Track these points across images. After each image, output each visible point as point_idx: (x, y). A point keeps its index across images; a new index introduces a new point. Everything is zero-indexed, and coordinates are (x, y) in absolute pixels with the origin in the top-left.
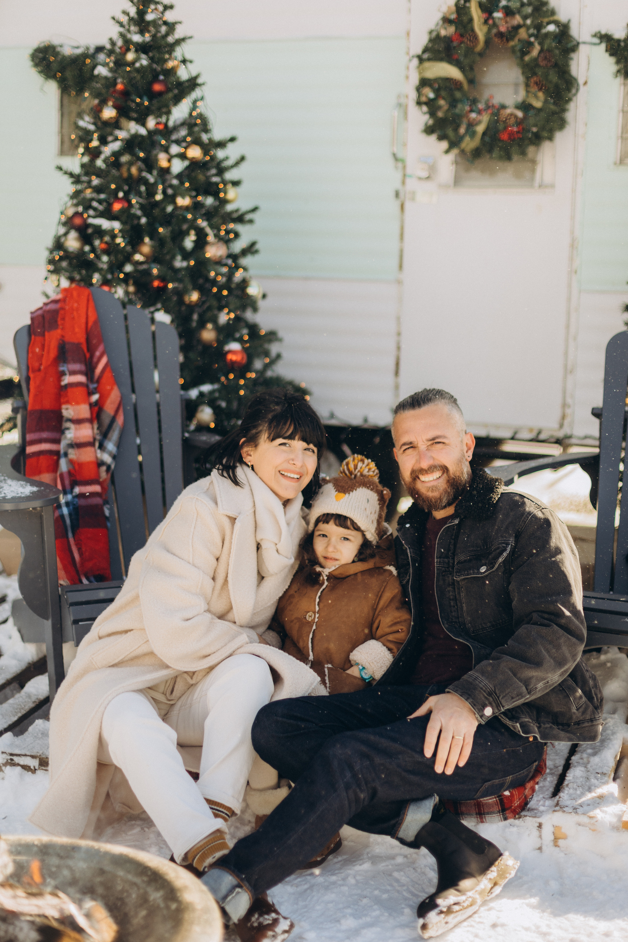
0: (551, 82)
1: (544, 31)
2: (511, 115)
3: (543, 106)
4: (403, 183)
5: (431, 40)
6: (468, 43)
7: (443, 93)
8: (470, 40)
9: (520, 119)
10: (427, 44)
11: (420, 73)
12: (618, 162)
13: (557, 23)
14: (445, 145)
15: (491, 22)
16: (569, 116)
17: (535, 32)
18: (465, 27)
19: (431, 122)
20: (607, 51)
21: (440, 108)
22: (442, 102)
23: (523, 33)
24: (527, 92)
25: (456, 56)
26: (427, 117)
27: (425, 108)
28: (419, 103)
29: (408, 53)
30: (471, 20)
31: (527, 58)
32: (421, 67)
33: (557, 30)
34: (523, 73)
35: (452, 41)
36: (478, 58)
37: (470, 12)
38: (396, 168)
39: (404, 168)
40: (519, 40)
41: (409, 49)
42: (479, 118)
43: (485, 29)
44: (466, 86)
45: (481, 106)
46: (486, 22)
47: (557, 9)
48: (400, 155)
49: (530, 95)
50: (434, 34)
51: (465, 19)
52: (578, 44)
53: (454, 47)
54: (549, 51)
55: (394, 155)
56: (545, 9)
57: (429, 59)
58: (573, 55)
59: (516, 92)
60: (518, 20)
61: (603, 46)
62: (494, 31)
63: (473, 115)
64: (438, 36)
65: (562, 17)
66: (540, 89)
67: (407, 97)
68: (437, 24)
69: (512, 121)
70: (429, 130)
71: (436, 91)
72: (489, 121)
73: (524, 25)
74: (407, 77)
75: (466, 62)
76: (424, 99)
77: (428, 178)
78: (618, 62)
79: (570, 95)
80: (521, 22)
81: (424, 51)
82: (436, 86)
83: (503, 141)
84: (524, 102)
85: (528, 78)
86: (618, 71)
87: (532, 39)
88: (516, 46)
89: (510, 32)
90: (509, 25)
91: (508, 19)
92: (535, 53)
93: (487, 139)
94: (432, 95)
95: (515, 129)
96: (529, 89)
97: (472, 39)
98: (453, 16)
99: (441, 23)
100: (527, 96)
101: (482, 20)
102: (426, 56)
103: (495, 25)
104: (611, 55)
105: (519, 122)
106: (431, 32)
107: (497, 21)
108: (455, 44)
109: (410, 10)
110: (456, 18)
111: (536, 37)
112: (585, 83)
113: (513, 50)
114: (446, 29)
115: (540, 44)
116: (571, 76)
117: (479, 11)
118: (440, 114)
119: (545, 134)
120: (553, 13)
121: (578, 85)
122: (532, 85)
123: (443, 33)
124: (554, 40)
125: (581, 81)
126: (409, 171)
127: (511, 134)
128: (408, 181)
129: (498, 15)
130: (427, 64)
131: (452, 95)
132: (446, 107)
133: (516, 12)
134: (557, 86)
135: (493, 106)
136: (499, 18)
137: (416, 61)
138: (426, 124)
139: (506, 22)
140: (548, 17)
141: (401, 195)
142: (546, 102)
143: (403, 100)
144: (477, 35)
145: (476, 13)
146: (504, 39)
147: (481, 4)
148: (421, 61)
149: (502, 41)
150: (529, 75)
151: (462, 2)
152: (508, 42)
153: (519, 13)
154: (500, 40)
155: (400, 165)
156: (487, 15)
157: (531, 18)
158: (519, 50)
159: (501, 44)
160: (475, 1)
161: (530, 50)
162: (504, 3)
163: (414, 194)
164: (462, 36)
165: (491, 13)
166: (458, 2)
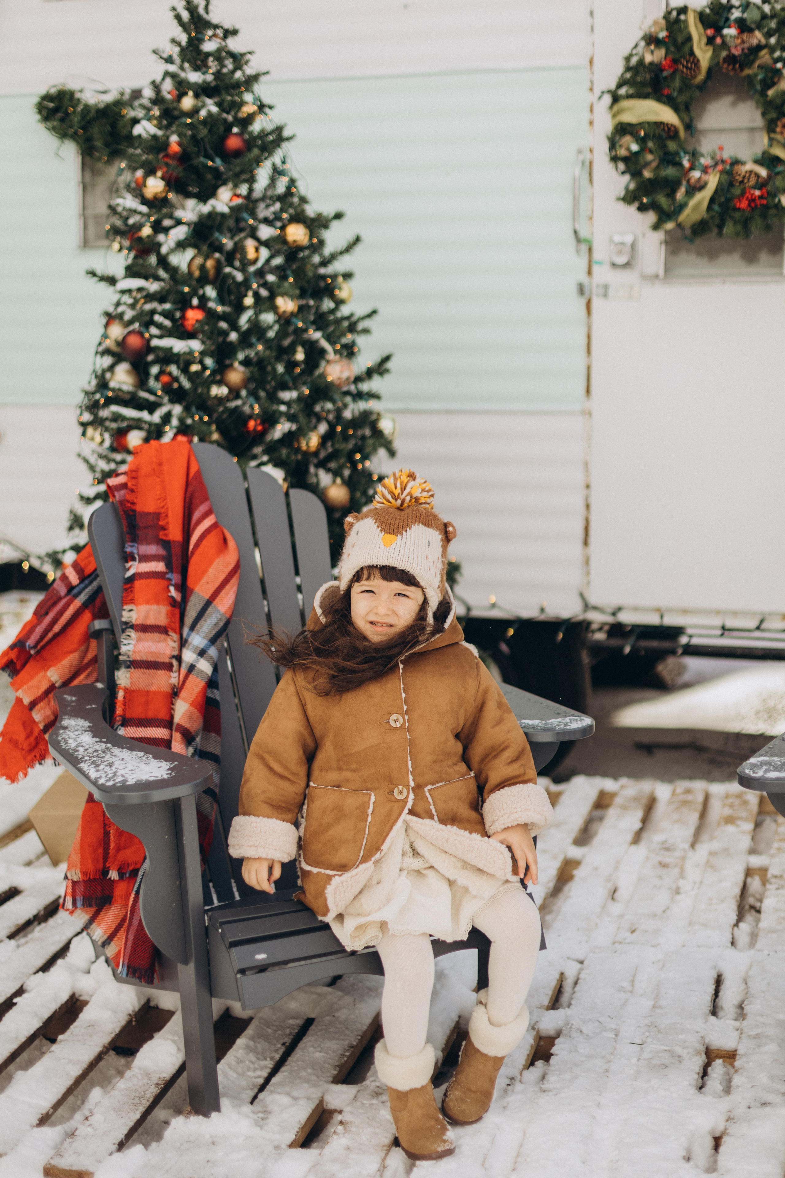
2: (751, 172)
4: (590, 272)
5: (628, 69)
6: (685, 70)
7: (650, 144)
8: (687, 68)
9: (764, 178)
10: (622, 75)
11: (614, 116)
14: (651, 217)
15: (718, 40)
17: (784, 55)
18: (679, 48)
19: (632, 186)
21: (647, 164)
22: (649, 157)
23: (764, 57)
24: (771, 140)
25: (666, 91)
26: (627, 177)
27: (621, 166)
28: (614, 159)
29: (591, 89)
30: (689, 39)
31: (770, 93)
32: (616, 108)
34: (764, 114)
35: (662, 70)
36: (697, 93)
37: (687, 27)
38: (578, 251)
39: (590, 250)
40: (759, 67)
41: (592, 82)
42: (705, 177)
43: (710, 51)
44: (682, 133)
45: (704, 161)
46: (710, 41)
48: (583, 234)
49: (775, 143)
50: (634, 61)
51: (680, 39)
53: (665, 79)
55: (576, 232)
57: (629, 97)
59: (752, 142)
60: (758, 37)
62: (724, 54)
63: (696, 174)
64: (641, 62)
67: (591, 151)
68: (636, 46)
69: (753, 181)
70: (629, 198)
71: (642, 141)
72: (719, 182)
73: (766, 46)
74: (591, 123)
75: (681, 99)
76: (623, 152)
77: (627, 265)
80: (763, 41)
81: (619, 86)
82: (642, 134)
83: (739, 209)
84: (766, 154)
85: (772, 121)
87: (780, 64)
88: (756, 75)
89: (746, 55)
90: (746, 45)
91: (745, 36)
92: (783, 85)
93: (716, 207)
94: (635, 147)
95: (757, 193)
96: (773, 135)
97: (689, 65)
98: (663, 34)
99: (643, 44)
100: (771, 146)
101: (706, 40)
102: (623, 91)
103: (724, 45)
105: (761, 185)
106: (628, 59)
107: (728, 39)
108: (665, 74)
109: (592, 28)
110: (667, 36)
111: (784, 61)
113: (750, 82)
114: (652, 52)
117: (700, 26)
118: (647, 174)
122: (778, 129)
123: (648, 58)
126: (596, 256)
127: (752, 200)
128: (596, 269)
129: (729, 31)
130: (625, 104)
131: (662, 146)
132: (654, 164)
133: (754, 26)
135: (723, 162)
136: (731, 36)
137: (607, 99)
138: (627, 188)
139: (742, 42)
141: (587, 291)
143: (588, 156)
144: (698, 61)
145: (695, 29)
146: (737, 66)
147: (702, 17)
148: (616, 99)
149: (734, 69)
150: (774, 115)
151: (674, 13)
152: (742, 69)
153: (759, 27)
154: (731, 67)
155: (584, 248)
156: (710, 32)
157: (777, 35)
158: (761, 81)
159: (732, 73)
160: (695, 11)
161: (776, 80)
162: (736, 14)
163: (606, 287)
164: (675, 61)
165: (718, 30)
166: (669, 13)
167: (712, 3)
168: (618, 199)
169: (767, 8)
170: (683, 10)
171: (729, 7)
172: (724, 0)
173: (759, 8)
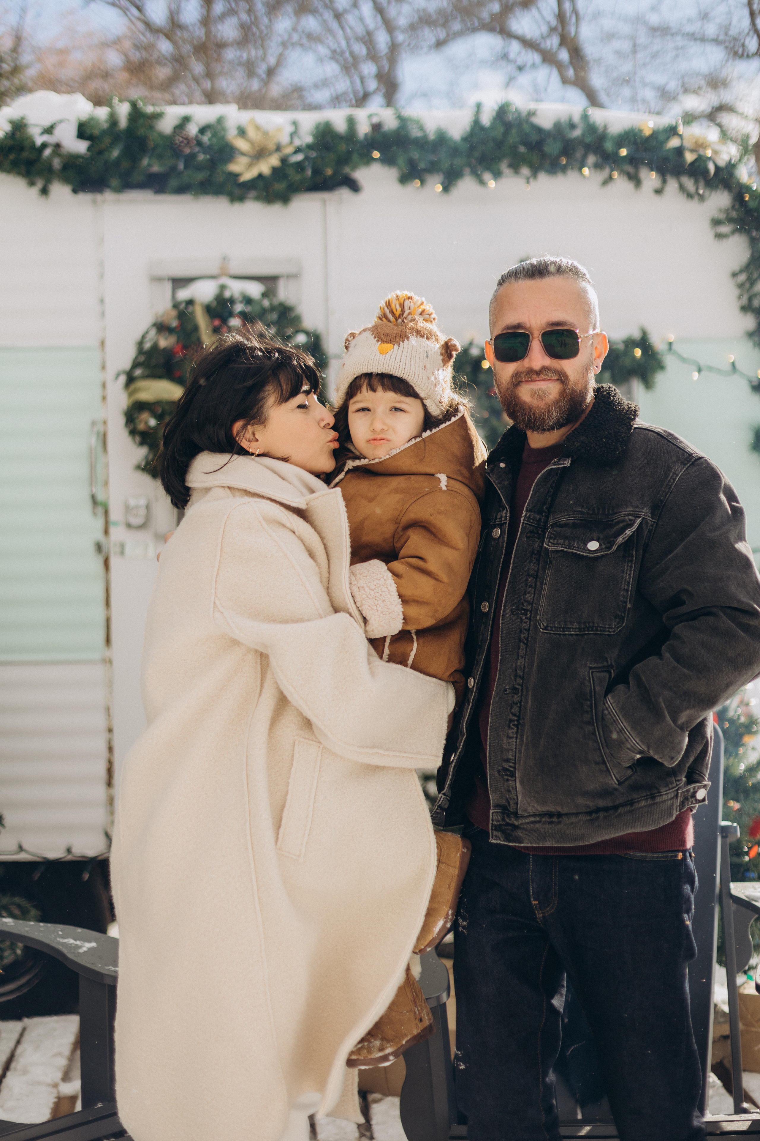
4: (106, 532)
5: (141, 353)
10: (136, 357)
11: (130, 395)
13: (307, 333)
18: (188, 337)
19: (151, 457)
25: (179, 373)
26: (144, 449)
27: (138, 439)
28: (133, 432)
29: (104, 370)
30: (196, 328)
32: (132, 387)
33: (308, 341)
35: (174, 355)
37: (194, 317)
38: (95, 514)
39: (106, 513)
41: (103, 362)
46: (215, 330)
47: (302, 316)
48: (100, 498)
50: (147, 346)
51: (189, 327)
52: (329, 358)
53: (177, 363)
55: (93, 498)
56: (290, 316)
57: (143, 377)
64: (155, 346)
67: (104, 424)
68: (147, 332)
71: (159, 417)
74: (103, 398)
76: (141, 427)
77: (142, 526)
81: (134, 367)
82: (160, 411)
94: (152, 423)
98: (174, 324)
99: (153, 330)
101: (212, 328)
102: (138, 372)
106: (141, 343)
108: (177, 357)
109: (103, 314)
110: (178, 326)
114: (166, 339)
117: (206, 317)
123: (163, 343)
126: (113, 517)
128: (112, 529)
129: (235, 322)
130: (140, 384)
133: (256, 317)
137: (123, 379)
138: (145, 459)
140: (296, 324)
141: (104, 549)
143: (102, 429)
145: (201, 320)
147: (208, 309)
148: (130, 379)
151: (182, 306)
153: (261, 320)
155: (100, 510)
156: (217, 322)
160: (201, 304)
162: (239, 307)
163: (122, 546)
164: (185, 347)
165: (224, 320)
166: (177, 304)
167: (216, 297)
168: (138, 467)
169: (266, 303)
170: (190, 302)
171: (232, 301)
172: (227, 294)
173: (259, 302)
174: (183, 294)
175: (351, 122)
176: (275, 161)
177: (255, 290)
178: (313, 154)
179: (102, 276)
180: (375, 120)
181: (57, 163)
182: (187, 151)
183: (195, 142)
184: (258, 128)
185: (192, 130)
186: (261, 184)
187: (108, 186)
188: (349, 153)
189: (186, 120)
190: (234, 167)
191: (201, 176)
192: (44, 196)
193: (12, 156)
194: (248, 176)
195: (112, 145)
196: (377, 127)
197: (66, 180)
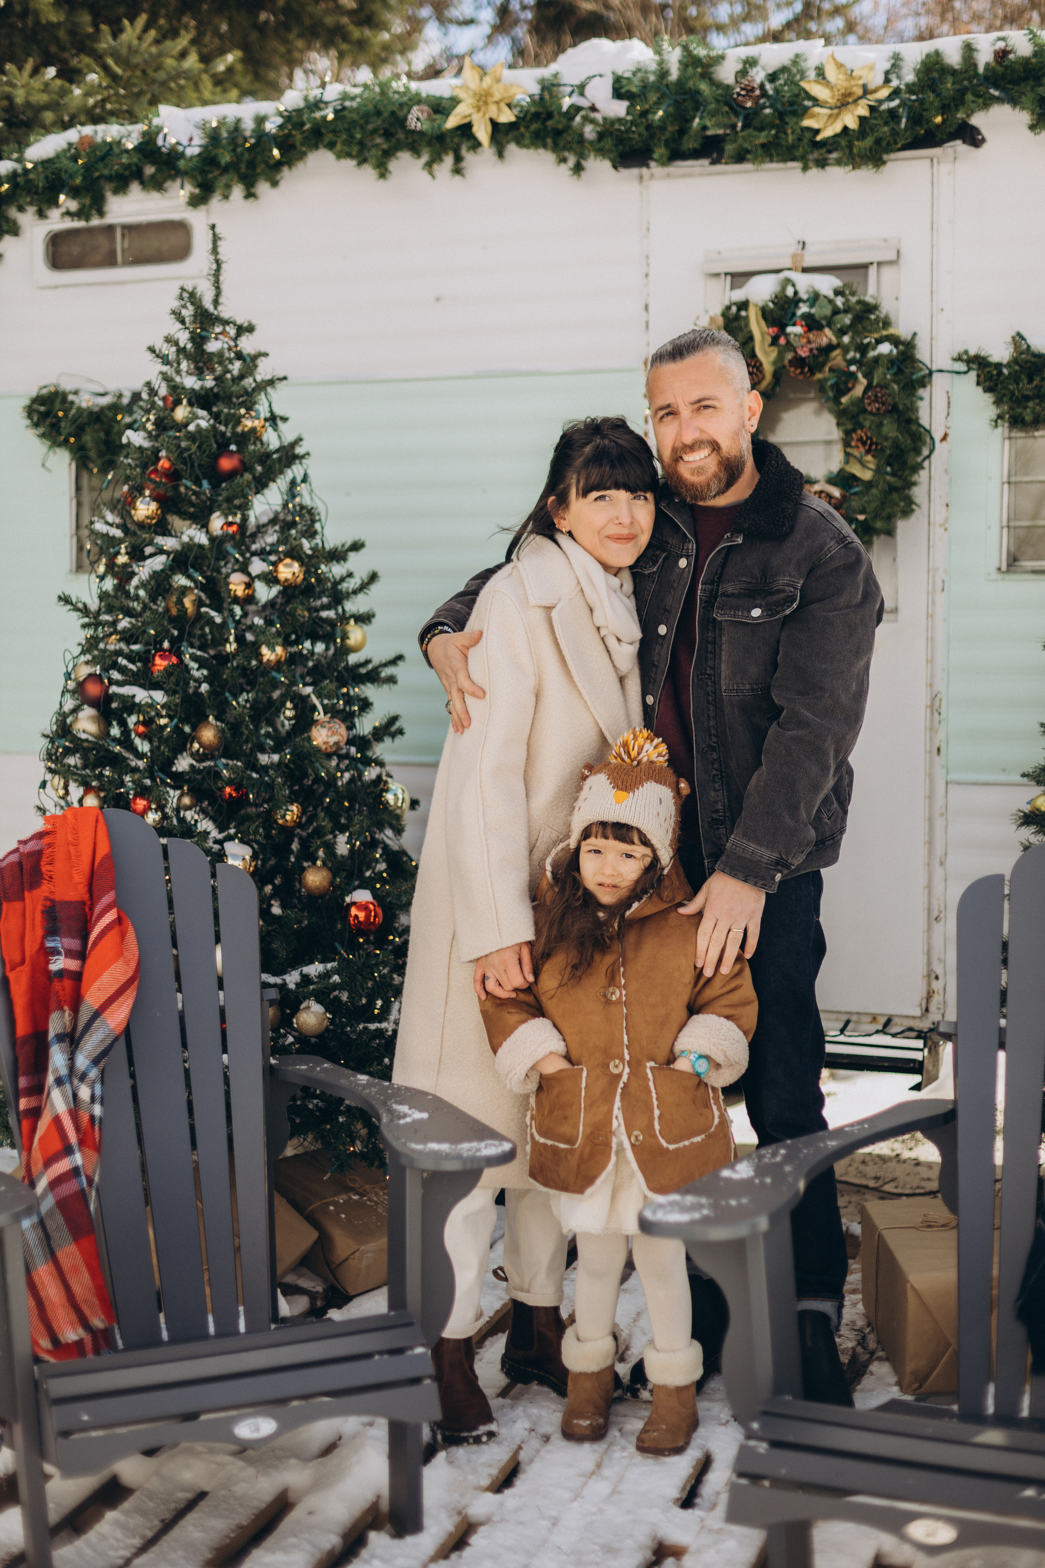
0: (886, 439)
1: (872, 354)
3: (874, 476)
9: (836, 499)
12: (1004, 568)
13: (895, 341)
15: (782, 341)
16: (918, 493)
17: (858, 356)
20: (978, 384)
23: (837, 358)
24: (847, 454)
31: (844, 400)
33: (895, 351)
34: (838, 424)
37: (747, 324)
40: (831, 370)
43: (774, 353)
46: (775, 341)
47: (893, 318)
49: (852, 460)
52: (931, 373)
54: (883, 386)
56: (873, 317)
58: (921, 392)
59: (828, 458)
60: (828, 336)
61: (973, 375)
62: (789, 356)
65: (902, 330)
66: (868, 452)
73: (838, 346)
78: (997, 403)
79: (919, 459)
80: (834, 340)
84: (841, 471)
85: (848, 433)
86: (1000, 417)
87: (853, 368)
88: (826, 380)
89: (815, 357)
90: (813, 346)
91: (811, 336)
92: (858, 391)
96: (848, 450)
100: (847, 462)
101: (769, 340)
103: (789, 345)
104: (987, 390)
107: (792, 337)
109: (647, 325)
111: (859, 363)
112: (945, 438)
113: (821, 387)
115: (865, 376)
116: (920, 426)
117: (763, 323)
119: (879, 524)
120: (887, 323)
121: (932, 439)
122: (853, 444)
124: (888, 369)
125: (937, 435)
129: (794, 329)
133: (824, 323)
134: (896, 445)
136: (795, 335)
139: (809, 342)
140: (877, 330)
142: (878, 471)
144: (761, 364)
145: (757, 327)
146: (806, 370)
147: (765, 313)
149: (802, 373)
150: (850, 426)
151: (734, 309)
152: (813, 373)
153: (829, 325)
154: (798, 371)
156: (775, 330)
157: (850, 334)
158: (832, 386)
159: (801, 377)
160: (756, 305)
161: (850, 385)
162: (803, 309)
165: (782, 327)
166: (728, 308)
167: (776, 297)
169: (839, 301)
170: (744, 305)
171: (796, 300)
172: (790, 292)
173: (831, 301)
174: (738, 295)
175: (969, 49)
176: (862, 110)
177: (826, 284)
178: (914, 97)
179: (647, 275)
180: (1001, 45)
181: (589, 132)
182: (749, 104)
183: (758, 92)
184: (840, 66)
185: (758, 75)
186: (843, 143)
187: (652, 159)
188: (962, 92)
189: (750, 63)
190: (807, 123)
191: (762, 138)
192: (575, 177)
193: (534, 127)
194: (828, 132)
195: (658, 104)
196: (1002, 55)
197: (601, 152)
